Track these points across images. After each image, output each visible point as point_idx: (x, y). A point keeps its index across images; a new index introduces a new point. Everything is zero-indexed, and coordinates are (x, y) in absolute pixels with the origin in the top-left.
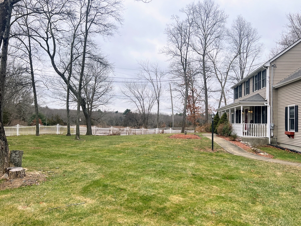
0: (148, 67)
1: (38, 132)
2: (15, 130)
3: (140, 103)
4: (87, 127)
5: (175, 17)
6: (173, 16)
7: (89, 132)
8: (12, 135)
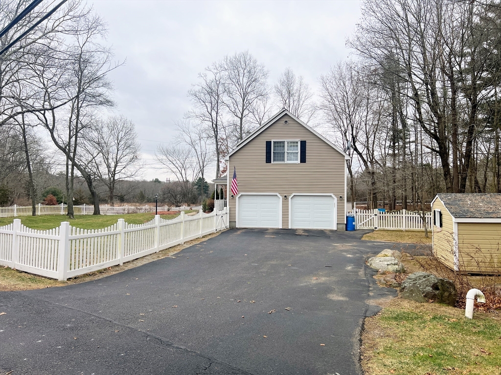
0: (189, 128)
1: (34, 212)
2: (13, 210)
3: (181, 174)
4: (94, 206)
5: (203, 76)
6: (200, 74)
7: (97, 212)
8: (9, 216)
